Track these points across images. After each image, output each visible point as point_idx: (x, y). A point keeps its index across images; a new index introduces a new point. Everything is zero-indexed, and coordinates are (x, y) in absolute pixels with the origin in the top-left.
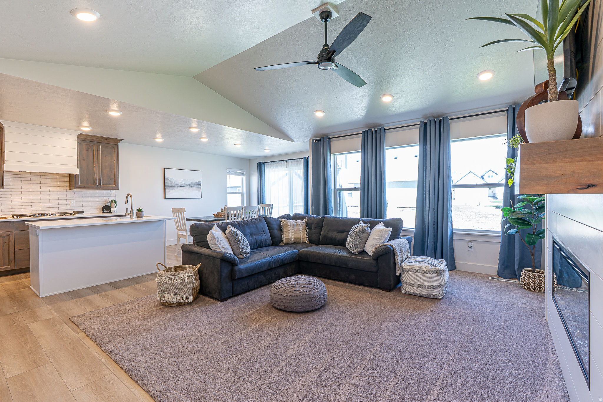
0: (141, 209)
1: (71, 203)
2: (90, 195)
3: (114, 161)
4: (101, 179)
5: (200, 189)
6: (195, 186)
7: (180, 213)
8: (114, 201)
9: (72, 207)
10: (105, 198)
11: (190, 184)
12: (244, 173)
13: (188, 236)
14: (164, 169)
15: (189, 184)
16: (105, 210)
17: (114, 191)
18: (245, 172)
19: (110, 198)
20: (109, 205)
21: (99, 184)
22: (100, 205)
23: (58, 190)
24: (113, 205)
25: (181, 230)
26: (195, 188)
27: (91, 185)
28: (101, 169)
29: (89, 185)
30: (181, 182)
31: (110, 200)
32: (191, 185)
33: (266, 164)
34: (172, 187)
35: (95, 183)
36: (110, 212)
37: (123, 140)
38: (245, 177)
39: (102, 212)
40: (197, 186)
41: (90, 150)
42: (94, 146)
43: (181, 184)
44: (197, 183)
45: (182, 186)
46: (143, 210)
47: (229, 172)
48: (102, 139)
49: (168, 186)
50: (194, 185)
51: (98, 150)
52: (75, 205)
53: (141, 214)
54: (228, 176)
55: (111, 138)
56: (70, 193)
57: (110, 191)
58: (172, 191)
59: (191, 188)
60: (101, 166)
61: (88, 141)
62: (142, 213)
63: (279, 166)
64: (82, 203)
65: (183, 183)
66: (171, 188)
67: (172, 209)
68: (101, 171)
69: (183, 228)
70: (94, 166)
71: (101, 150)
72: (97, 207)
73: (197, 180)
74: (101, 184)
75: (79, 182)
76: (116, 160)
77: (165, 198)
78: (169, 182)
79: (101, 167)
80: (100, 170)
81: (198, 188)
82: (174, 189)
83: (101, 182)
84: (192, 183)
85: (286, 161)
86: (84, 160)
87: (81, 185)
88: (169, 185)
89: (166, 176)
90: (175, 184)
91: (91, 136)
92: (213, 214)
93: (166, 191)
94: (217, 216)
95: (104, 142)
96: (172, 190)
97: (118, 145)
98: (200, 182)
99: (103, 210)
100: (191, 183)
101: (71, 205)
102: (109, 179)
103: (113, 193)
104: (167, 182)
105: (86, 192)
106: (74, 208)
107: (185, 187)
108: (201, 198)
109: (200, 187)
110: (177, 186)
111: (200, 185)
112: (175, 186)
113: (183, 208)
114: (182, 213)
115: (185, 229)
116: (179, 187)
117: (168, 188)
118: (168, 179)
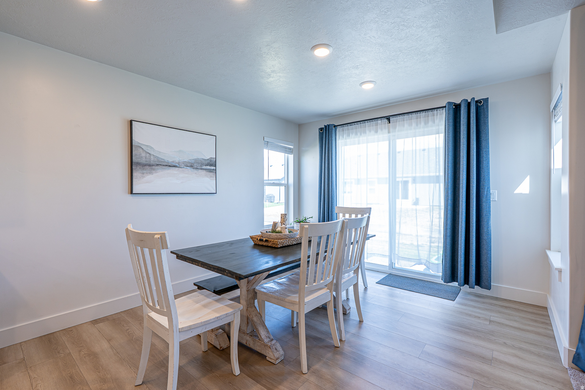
6: (204, 167)
7: (146, 251)
11: (193, 161)
12: (290, 149)
13: (176, 333)
14: (131, 121)
15: (189, 163)
18: (292, 147)
25: (154, 310)
26: (204, 172)
30: (173, 155)
32: (195, 165)
33: (338, 129)
34: (150, 165)
38: (292, 156)
40: (208, 167)
43: (173, 162)
44: (208, 162)
45: (175, 166)
47: (267, 144)
49: (138, 164)
50: (202, 164)
54: (266, 151)
58: (149, 177)
63: (370, 131)
65: (178, 158)
73: (208, 154)
77: (132, 193)
78: (143, 155)
81: (210, 171)
84: (197, 161)
85: (388, 118)
88: (143, 161)
89: (133, 139)
90: (158, 161)
92: (252, 238)
93: (135, 174)
94: (261, 243)
96: (150, 173)
98: (213, 158)
100: (195, 160)
104: (136, 155)
107: (181, 168)
108: (216, 193)
109: (213, 170)
110: (163, 165)
111: (214, 167)
112: (158, 164)
113: (156, 234)
114: (155, 251)
115: (166, 310)
116: (166, 167)
117: (138, 168)
118: (140, 147)
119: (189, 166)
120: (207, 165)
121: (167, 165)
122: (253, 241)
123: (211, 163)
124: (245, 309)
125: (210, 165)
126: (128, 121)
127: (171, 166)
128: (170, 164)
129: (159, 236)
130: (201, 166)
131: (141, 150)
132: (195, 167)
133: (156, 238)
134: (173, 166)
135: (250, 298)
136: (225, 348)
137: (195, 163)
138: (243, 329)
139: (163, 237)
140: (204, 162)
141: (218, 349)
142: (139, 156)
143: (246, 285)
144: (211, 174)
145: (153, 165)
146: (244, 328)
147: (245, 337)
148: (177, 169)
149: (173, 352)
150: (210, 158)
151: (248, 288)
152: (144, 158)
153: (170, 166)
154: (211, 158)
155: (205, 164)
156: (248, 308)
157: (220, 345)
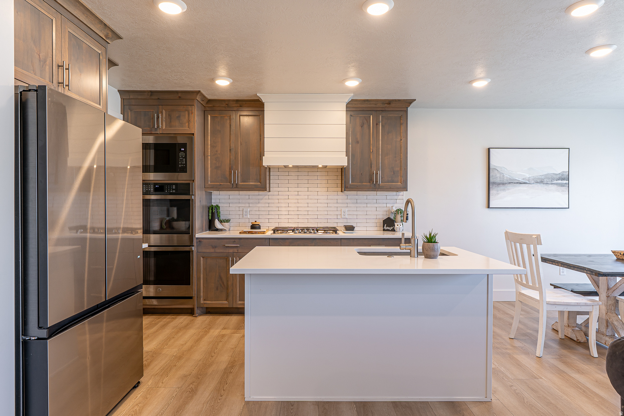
0: (434, 236)
1: (343, 213)
2: (366, 201)
3: (401, 140)
4: (380, 172)
5: (565, 189)
6: (555, 182)
7: (525, 246)
8: (399, 212)
9: (344, 218)
10: (388, 205)
11: (543, 177)
13: (545, 305)
14: (489, 149)
15: (539, 179)
16: (386, 226)
17: (402, 193)
19: (396, 205)
20: (392, 217)
21: (376, 182)
22: (381, 217)
23: (328, 193)
24: (399, 218)
25: (527, 286)
27: (365, 184)
28: (380, 156)
29: (364, 184)
30: (524, 174)
31: (395, 209)
32: (545, 180)
35: (371, 180)
36: (393, 230)
37: (415, 100)
39: (382, 228)
40: (560, 182)
41: (366, 126)
42: (371, 118)
43: (523, 179)
44: (558, 177)
45: (525, 183)
46: (437, 239)
48: (383, 103)
49: (494, 183)
50: (553, 179)
51: (377, 124)
52: (347, 217)
53: (433, 250)
55: (396, 100)
56: (342, 197)
57: (394, 193)
58: (502, 194)
59: (545, 186)
60: (380, 150)
61: (363, 111)
62: (436, 247)
64: (355, 213)
65: (528, 176)
66: (502, 187)
67: (506, 233)
68: (380, 160)
69: (534, 282)
70: (371, 151)
71: (381, 124)
72: (377, 221)
73: (561, 168)
74: (380, 182)
75: (350, 179)
76: (404, 138)
77: (489, 207)
78: (498, 175)
79: (380, 153)
80: (379, 158)
81: (562, 185)
82: (508, 189)
83: (380, 178)
84: (547, 177)
86: (358, 142)
87: (353, 184)
88: (498, 180)
89: (491, 163)
90: (510, 179)
91: (367, 100)
92: (614, 252)
93: (491, 192)
95: (387, 109)
96: (504, 190)
97: (406, 111)
98: (566, 172)
99: (384, 227)
101: (343, 217)
102: (393, 173)
103: (400, 197)
104: (493, 176)
105: (363, 195)
106: (345, 221)
107: (531, 184)
108: (569, 208)
109: (566, 184)
110: (515, 183)
111: (567, 181)
112: (510, 182)
113: (534, 235)
114: (532, 246)
115: (538, 286)
116: (517, 184)
117: (494, 186)
118: (496, 169)
119: (539, 182)
120: (558, 179)
121: (518, 183)
122: (616, 255)
123: (563, 177)
124: (605, 313)
125: (562, 179)
126: (486, 149)
127: (522, 183)
128: (520, 182)
129: (536, 236)
130: (551, 181)
131: (496, 171)
132: (545, 182)
133: (534, 238)
134: (523, 183)
135: (610, 305)
136: (582, 342)
137: (545, 178)
138: (601, 330)
139: (538, 237)
140: (555, 176)
141: (575, 341)
142: (495, 177)
143: (606, 292)
144: (563, 188)
145: (506, 184)
146: (603, 330)
147: (604, 337)
148: (527, 185)
149: (543, 315)
150: (561, 172)
151: (608, 294)
152: (499, 178)
153: (520, 183)
154: (563, 172)
155: (556, 178)
156: (607, 312)
157: (577, 337)
